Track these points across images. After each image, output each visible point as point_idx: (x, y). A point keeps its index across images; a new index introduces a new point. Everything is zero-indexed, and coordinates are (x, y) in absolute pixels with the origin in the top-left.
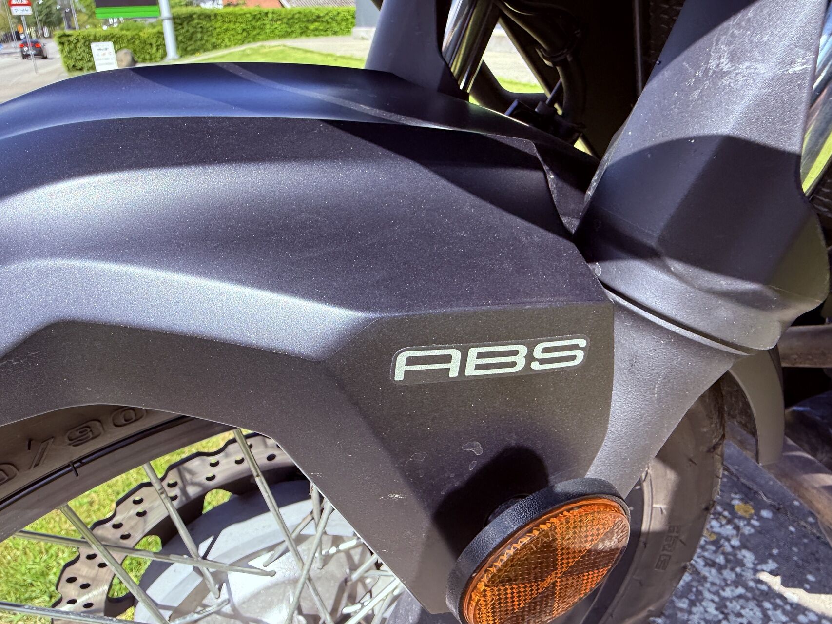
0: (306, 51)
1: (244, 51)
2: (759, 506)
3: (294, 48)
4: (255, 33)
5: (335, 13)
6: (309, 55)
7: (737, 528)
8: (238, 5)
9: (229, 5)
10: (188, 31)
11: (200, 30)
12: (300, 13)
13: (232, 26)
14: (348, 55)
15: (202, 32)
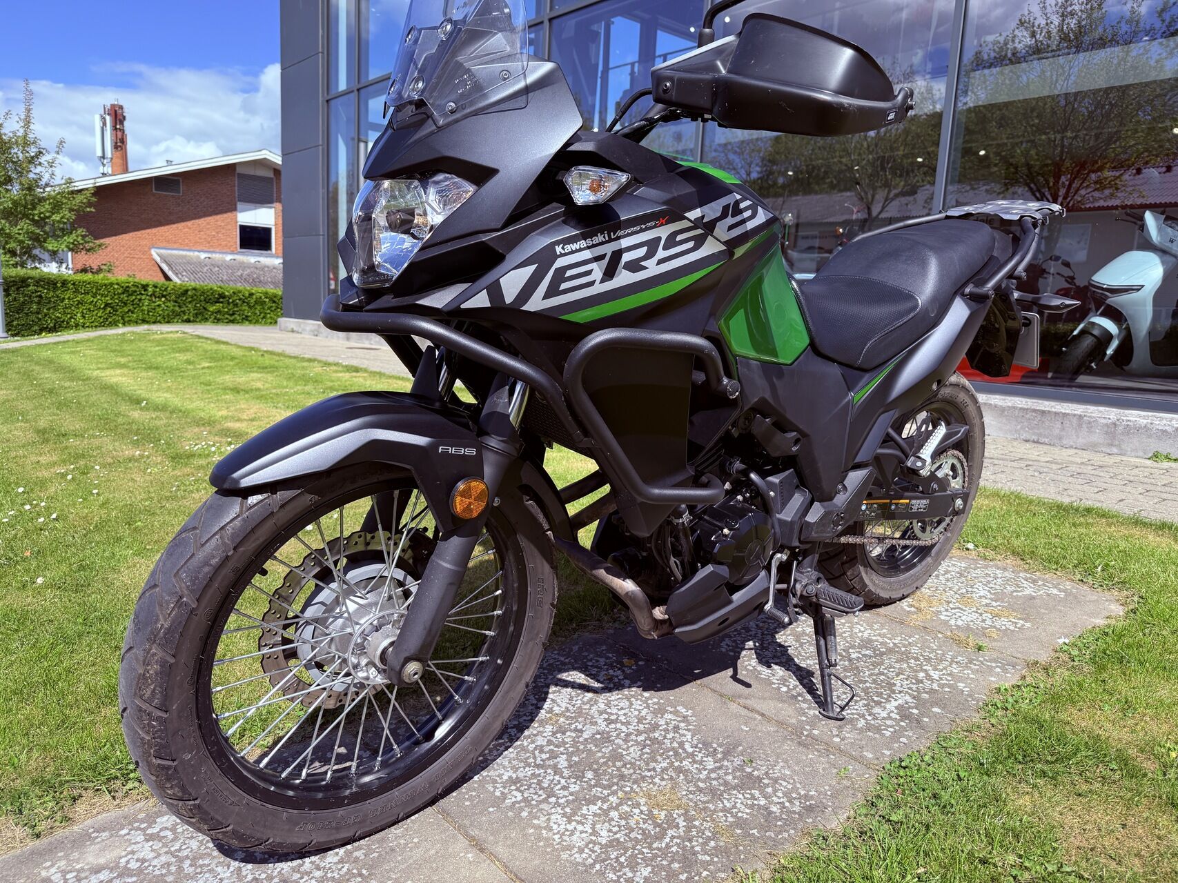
0: (218, 342)
1: (123, 334)
2: (637, 659)
3: (199, 337)
4: (126, 309)
5: (247, 294)
6: (223, 347)
7: (623, 671)
8: (99, 270)
9: (84, 271)
10: (15, 300)
11: (36, 300)
12: (195, 289)
13: (89, 298)
14: (278, 349)
15: (39, 303)
